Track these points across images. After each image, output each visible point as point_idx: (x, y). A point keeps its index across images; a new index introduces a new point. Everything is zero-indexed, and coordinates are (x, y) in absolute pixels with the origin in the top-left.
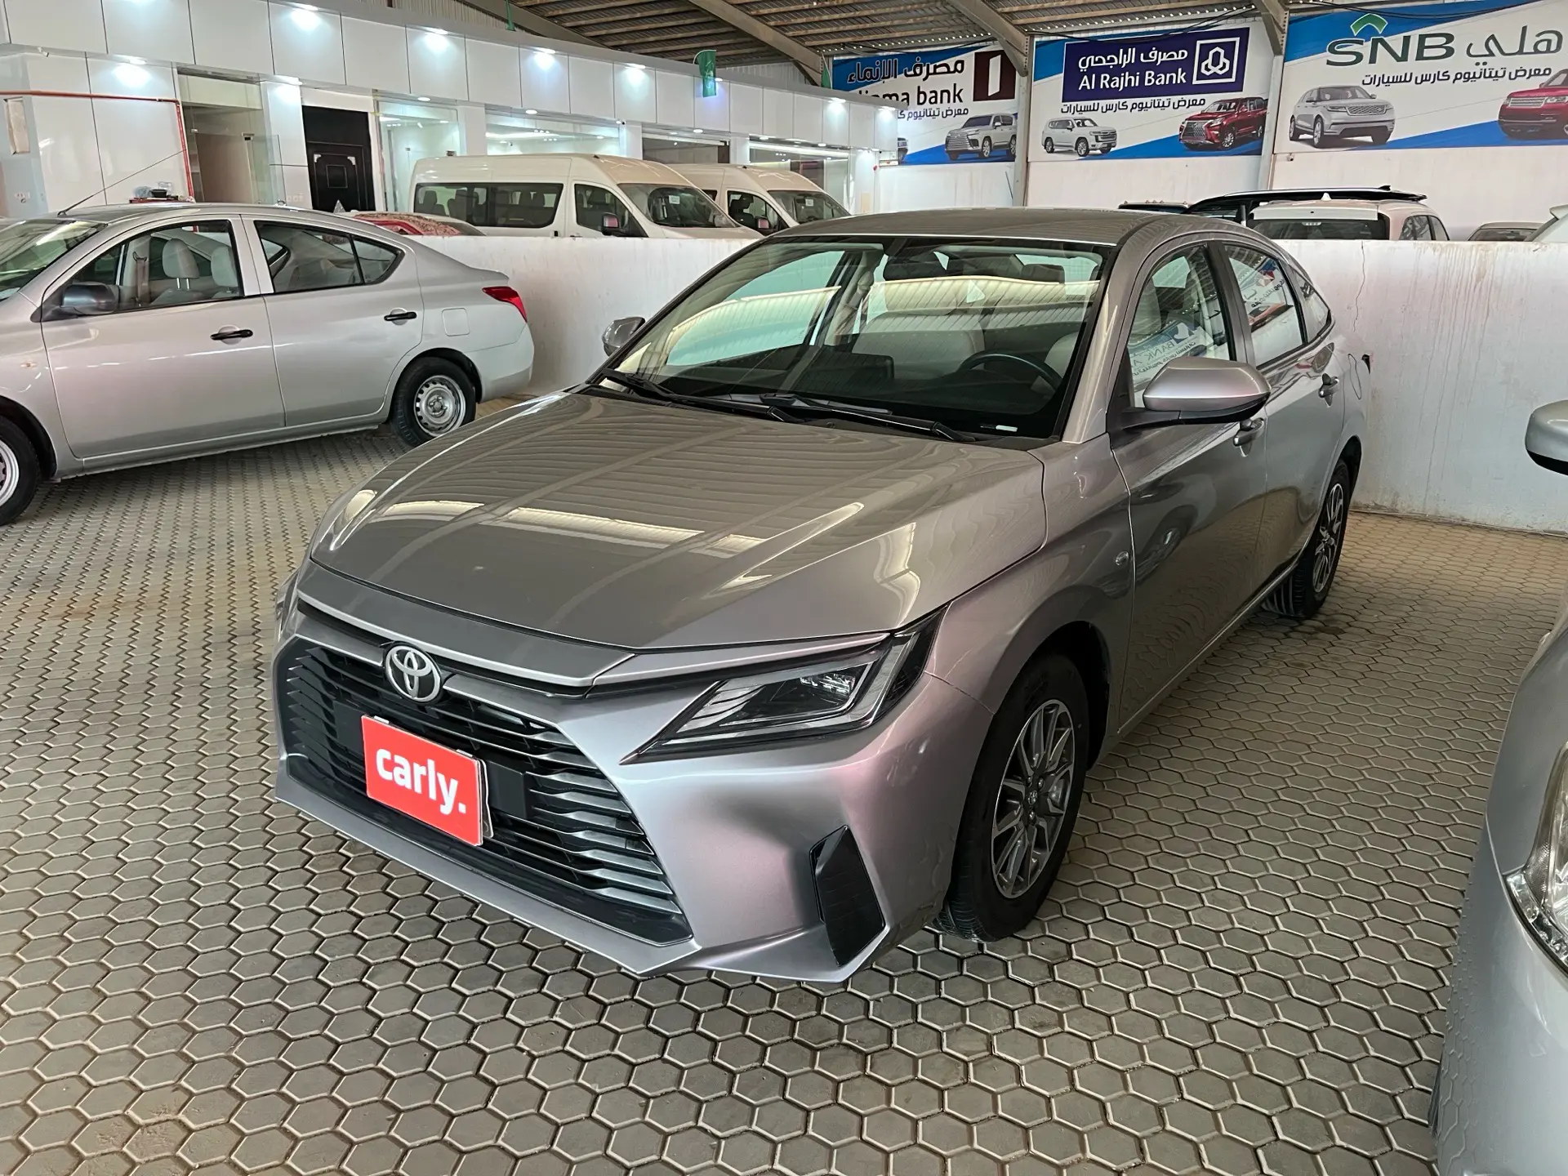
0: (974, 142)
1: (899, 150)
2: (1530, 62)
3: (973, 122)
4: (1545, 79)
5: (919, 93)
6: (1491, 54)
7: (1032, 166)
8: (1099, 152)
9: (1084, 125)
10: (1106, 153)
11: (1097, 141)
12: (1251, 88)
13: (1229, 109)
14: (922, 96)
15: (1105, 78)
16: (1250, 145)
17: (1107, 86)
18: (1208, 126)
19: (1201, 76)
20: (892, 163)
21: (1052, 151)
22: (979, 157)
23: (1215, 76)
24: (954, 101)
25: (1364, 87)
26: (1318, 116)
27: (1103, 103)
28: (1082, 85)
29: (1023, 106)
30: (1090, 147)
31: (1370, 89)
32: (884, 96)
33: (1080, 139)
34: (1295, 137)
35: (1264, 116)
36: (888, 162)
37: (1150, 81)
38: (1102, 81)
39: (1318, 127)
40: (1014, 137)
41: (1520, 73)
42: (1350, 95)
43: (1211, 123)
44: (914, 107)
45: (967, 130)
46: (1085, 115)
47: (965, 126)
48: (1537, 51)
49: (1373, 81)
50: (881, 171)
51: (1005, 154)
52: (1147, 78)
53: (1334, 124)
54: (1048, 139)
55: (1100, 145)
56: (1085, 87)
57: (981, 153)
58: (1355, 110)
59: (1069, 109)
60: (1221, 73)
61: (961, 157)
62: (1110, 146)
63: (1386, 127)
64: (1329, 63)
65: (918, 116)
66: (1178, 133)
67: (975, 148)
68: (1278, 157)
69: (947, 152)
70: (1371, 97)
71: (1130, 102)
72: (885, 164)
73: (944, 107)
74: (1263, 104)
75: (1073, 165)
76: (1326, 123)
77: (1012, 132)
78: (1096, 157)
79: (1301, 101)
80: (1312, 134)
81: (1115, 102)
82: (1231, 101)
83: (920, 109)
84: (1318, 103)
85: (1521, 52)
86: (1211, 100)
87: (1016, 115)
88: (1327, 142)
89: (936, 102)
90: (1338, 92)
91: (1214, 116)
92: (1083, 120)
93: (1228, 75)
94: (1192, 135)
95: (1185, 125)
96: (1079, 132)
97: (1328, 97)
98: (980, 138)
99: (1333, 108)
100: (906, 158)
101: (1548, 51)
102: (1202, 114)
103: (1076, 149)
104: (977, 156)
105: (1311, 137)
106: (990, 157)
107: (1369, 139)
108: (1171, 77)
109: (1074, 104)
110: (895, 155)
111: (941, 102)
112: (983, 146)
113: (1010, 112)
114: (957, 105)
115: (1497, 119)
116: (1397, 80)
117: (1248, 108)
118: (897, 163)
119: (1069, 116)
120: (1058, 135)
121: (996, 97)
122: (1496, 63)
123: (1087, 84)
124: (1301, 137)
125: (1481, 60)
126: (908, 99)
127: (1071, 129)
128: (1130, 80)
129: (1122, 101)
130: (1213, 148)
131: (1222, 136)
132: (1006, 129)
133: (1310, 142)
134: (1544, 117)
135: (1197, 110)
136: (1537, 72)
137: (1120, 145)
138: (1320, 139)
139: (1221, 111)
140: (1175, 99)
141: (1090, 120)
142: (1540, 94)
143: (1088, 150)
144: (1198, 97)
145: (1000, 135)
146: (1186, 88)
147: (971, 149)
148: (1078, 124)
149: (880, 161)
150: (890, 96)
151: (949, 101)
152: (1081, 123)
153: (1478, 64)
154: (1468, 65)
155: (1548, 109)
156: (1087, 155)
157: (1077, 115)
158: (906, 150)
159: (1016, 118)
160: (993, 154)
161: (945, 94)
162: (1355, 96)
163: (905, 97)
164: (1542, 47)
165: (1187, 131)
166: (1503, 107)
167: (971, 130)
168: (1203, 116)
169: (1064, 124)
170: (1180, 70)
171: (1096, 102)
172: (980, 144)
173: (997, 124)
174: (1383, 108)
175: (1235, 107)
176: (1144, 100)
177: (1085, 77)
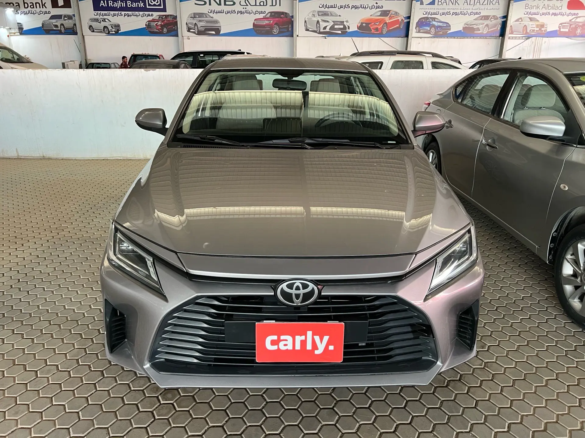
0: (56, 26)
1: (19, 28)
2: (260, 9)
3: (53, 17)
4: (264, 15)
5: (24, 3)
6: (247, 5)
7: (85, 37)
8: (114, 32)
9: (105, 21)
10: (117, 33)
11: (112, 28)
12: (170, 11)
13: (163, 18)
14: (26, 4)
15: (111, 2)
16: (173, 33)
17: (112, 6)
18: (156, 25)
19: (149, 5)
20: (16, 34)
21: (93, 31)
22: (60, 33)
23: (155, 5)
24: (43, 8)
25: (209, 14)
26: (195, 23)
27: (112, 13)
28: (101, 4)
29: (76, 11)
30: (110, 30)
31: (211, 15)
32: (6, 3)
33: (105, 27)
34: (189, 31)
35: (177, 22)
36: (14, 33)
37: (129, 5)
38: (110, 4)
39: (196, 27)
40: (75, 25)
41: (256, 12)
42: (205, 16)
43: (157, 24)
44: (22, 9)
45: (51, 21)
46: (105, 17)
47: (50, 19)
48: (260, 5)
49: (211, 12)
50: (12, 38)
51: (72, 31)
52: (128, 4)
53: (201, 26)
54: (90, 26)
55: (114, 30)
56: (102, 6)
57: (60, 31)
58: (207, 22)
59: (97, 14)
60: (157, 4)
61: (51, 32)
62: (118, 30)
63: (218, 28)
64: (196, 4)
65: (26, 13)
66: (145, 27)
67: (57, 29)
68: (184, 37)
69: (44, 30)
70: (212, 18)
71: (123, 13)
72: (13, 34)
73: (38, 10)
74: (175, 17)
75: (103, 38)
76: (199, 26)
77: (73, 22)
78: (113, 34)
79: (188, 17)
80: (195, 30)
81: (117, 12)
82: (163, 16)
83: (26, 10)
84: (195, 19)
85: (256, 5)
86: (156, 15)
87: (74, 15)
88: (200, 33)
89: (33, 7)
90: (201, 15)
91: (158, 21)
92: (105, 19)
93: (160, 5)
94: (151, 28)
95: (147, 24)
96: (103, 24)
97: (197, 16)
98: (58, 24)
99: (200, 21)
100: (22, 31)
101: (264, 5)
102: (153, 20)
103: (104, 31)
104: (58, 32)
105: (194, 31)
106: (65, 33)
107: (214, 32)
108: (138, 4)
109: (99, 12)
110: (17, 30)
111: (36, 8)
112: (61, 28)
113: (71, 14)
114: (44, 10)
115: (252, 27)
116: (219, 12)
117: (170, 19)
118: (19, 34)
119: (97, 17)
120: (95, 25)
121: (61, 7)
122: (249, 8)
123: (103, 4)
124: (191, 30)
125: (245, 7)
126: (19, 5)
127: (100, 23)
128: (121, 4)
129: (120, 12)
130: (159, 33)
131: (162, 29)
132: (70, 21)
133: (194, 33)
134: (266, 28)
135: (150, 18)
136: (261, 13)
137: (122, 30)
138: (198, 32)
139: (160, 19)
140: (141, 13)
141: (107, 19)
142: (264, 20)
143: (109, 32)
144: (150, 13)
145: (68, 23)
146: (144, 9)
147: (55, 29)
148: (103, 20)
149: (10, 33)
150: (10, 4)
151: (40, 7)
152: (104, 20)
153: (244, 8)
154: (241, 9)
155: (267, 25)
156: (109, 33)
157: (101, 17)
158: (23, 29)
159: (74, 16)
160: (66, 31)
161: (38, 4)
162: (206, 17)
163: (17, 4)
164: (262, 4)
165: (148, 26)
166: (254, 23)
167: (54, 21)
168: (153, 21)
169: (96, 20)
170: (141, 2)
171: (109, 12)
172: (59, 26)
173: (65, 18)
174: (216, 22)
175: (165, 18)
176: (129, 13)
177: (102, 1)
